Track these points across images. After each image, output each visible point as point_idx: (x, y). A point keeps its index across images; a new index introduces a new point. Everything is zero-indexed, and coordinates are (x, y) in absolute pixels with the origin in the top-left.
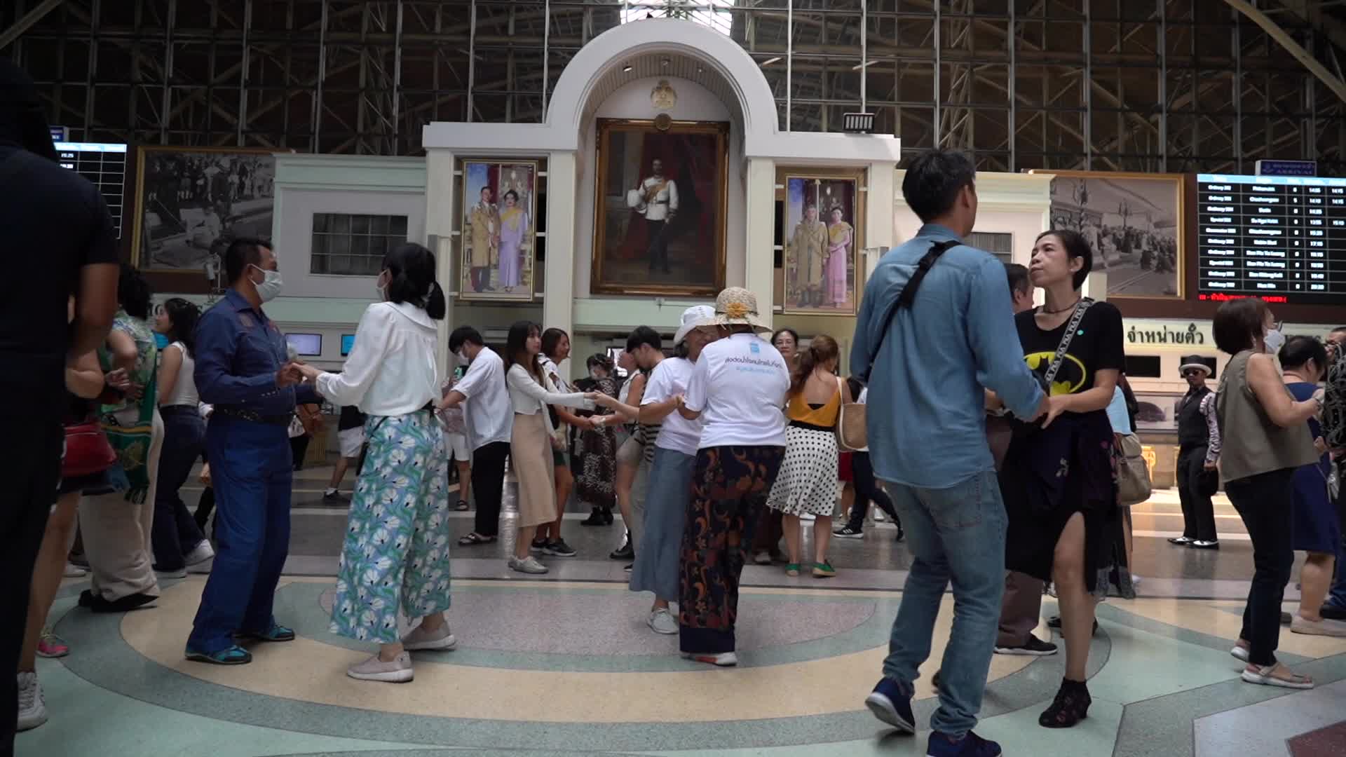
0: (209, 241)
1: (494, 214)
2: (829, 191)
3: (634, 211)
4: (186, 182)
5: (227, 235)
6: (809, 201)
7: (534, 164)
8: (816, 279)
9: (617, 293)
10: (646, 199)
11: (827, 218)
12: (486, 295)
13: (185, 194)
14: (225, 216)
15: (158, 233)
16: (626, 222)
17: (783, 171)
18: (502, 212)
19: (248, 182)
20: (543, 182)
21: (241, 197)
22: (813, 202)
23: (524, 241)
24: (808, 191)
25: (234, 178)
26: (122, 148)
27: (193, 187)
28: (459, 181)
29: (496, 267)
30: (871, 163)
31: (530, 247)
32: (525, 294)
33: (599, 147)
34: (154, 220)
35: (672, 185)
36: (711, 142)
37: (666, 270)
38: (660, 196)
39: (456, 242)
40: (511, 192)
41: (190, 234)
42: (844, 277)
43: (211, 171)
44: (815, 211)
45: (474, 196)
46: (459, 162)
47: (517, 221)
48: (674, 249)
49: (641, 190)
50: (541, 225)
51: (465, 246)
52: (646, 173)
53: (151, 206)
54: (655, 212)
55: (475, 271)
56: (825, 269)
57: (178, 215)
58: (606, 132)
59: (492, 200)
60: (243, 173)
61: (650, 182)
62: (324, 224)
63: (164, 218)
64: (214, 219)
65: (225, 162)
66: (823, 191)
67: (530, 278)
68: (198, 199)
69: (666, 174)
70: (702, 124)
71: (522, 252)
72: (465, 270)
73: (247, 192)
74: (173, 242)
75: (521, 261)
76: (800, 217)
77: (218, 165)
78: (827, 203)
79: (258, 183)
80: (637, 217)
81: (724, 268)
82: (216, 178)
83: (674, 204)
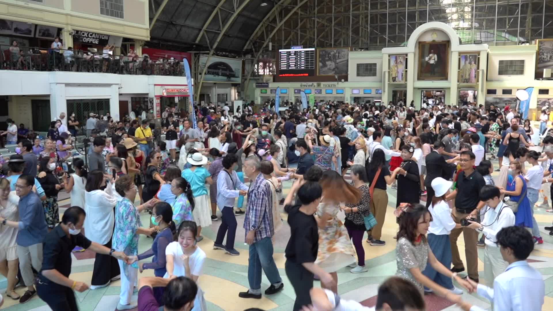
0: (332, 69)
1: (397, 66)
2: (471, 57)
3: (427, 61)
4: (327, 56)
5: (337, 67)
6: (466, 59)
7: (405, 55)
8: (467, 77)
9: (423, 79)
10: (430, 59)
11: (470, 63)
12: (395, 83)
13: (327, 59)
14: (336, 63)
15: (322, 67)
16: (425, 64)
17: (460, 53)
18: (398, 66)
19: (340, 55)
20: (407, 59)
21: (339, 58)
22: (467, 60)
23: (403, 71)
24: (466, 58)
25: (337, 54)
26: (313, 49)
27: (328, 57)
28: (389, 60)
29: (397, 77)
30: (481, 51)
31: (404, 73)
32: (403, 82)
33: (419, 48)
34: (321, 64)
35: (436, 56)
36: (445, 45)
37: (434, 74)
38: (433, 58)
39: (389, 72)
40: (400, 61)
41: (328, 67)
42: (474, 76)
43: (332, 53)
44: (468, 62)
45: (392, 63)
46: (389, 56)
47: (401, 67)
48: (436, 70)
49: (429, 57)
50: (406, 68)
51: (391, 73)
52: (430, 53)
53: (320, 61)
54: (432, 62)
55: (393, 78)
56: (469, 75)
57: (326, 63)
58: (421, 44)
59: (396, 63)
60: (339, 53)
61: (431, 55)
62: (359, 66)
63: (323, 63)
64: (333, 64)
65: (335, 51)
66: (469, 57)
67: (404, 79)
68: (330, 59)
69: (434, 53)
70: (443, 41)
71: (402, 74)
72: (391, 78)
73: (340, 57)
74: (325, 69)
75: (402, 75)
76: (464, 63)
77: (334, 52)
78: (470, 59)
79: (342, 55)
80: (428, 63)
81: (448, 74)
82: (333, 54)
83: (436, 60)
